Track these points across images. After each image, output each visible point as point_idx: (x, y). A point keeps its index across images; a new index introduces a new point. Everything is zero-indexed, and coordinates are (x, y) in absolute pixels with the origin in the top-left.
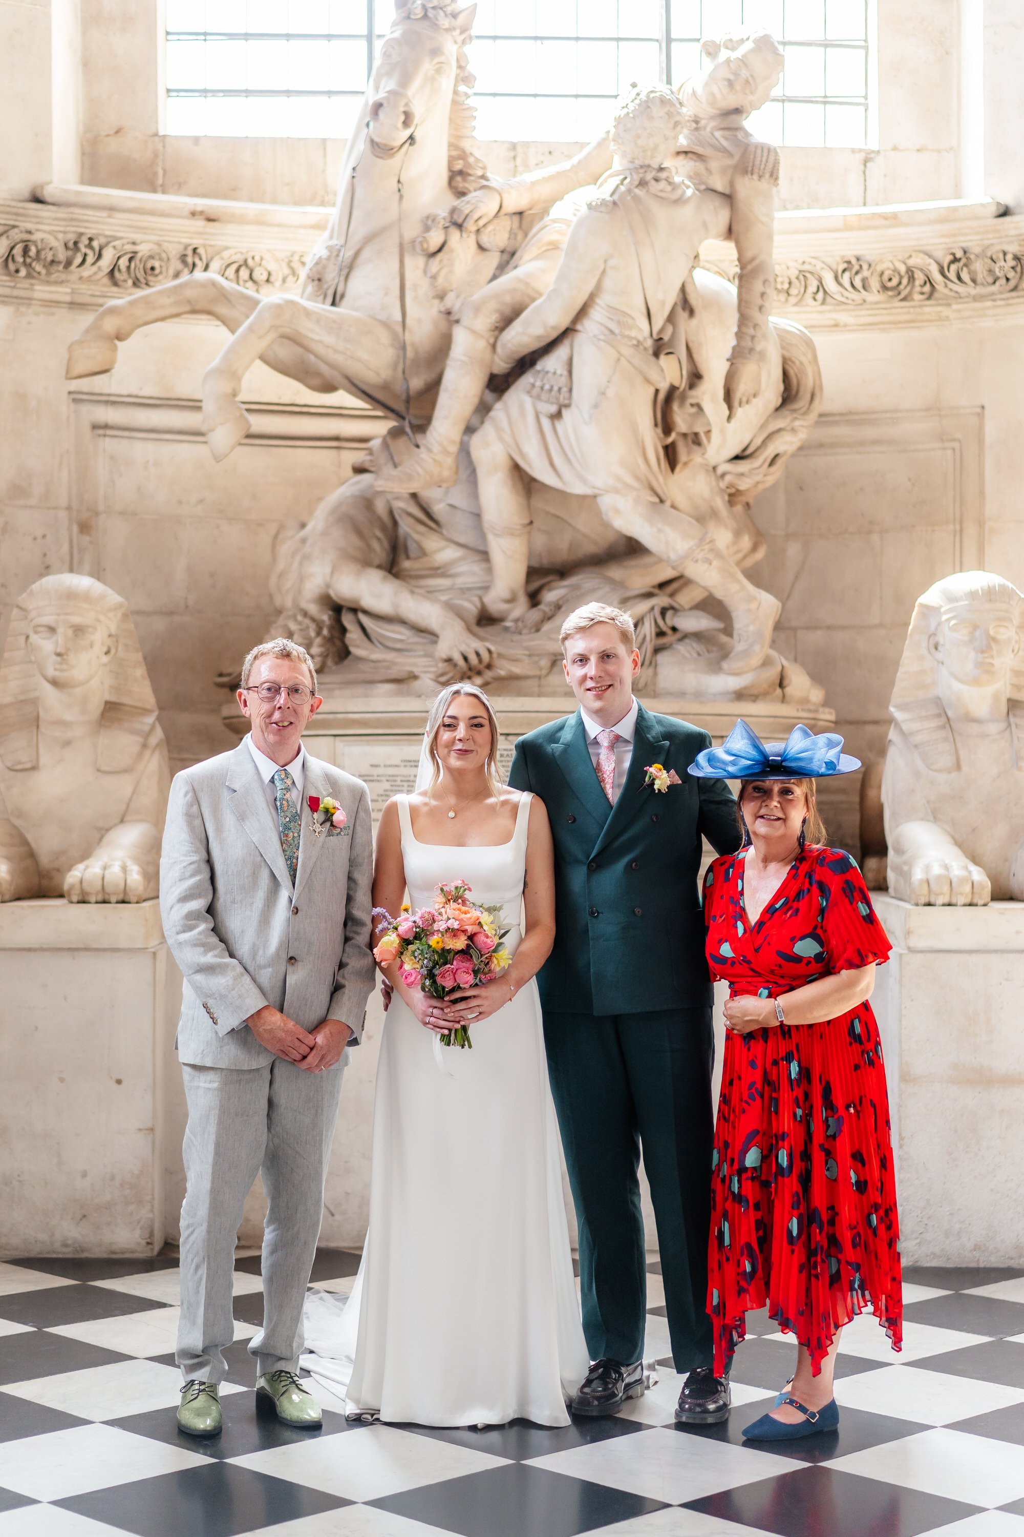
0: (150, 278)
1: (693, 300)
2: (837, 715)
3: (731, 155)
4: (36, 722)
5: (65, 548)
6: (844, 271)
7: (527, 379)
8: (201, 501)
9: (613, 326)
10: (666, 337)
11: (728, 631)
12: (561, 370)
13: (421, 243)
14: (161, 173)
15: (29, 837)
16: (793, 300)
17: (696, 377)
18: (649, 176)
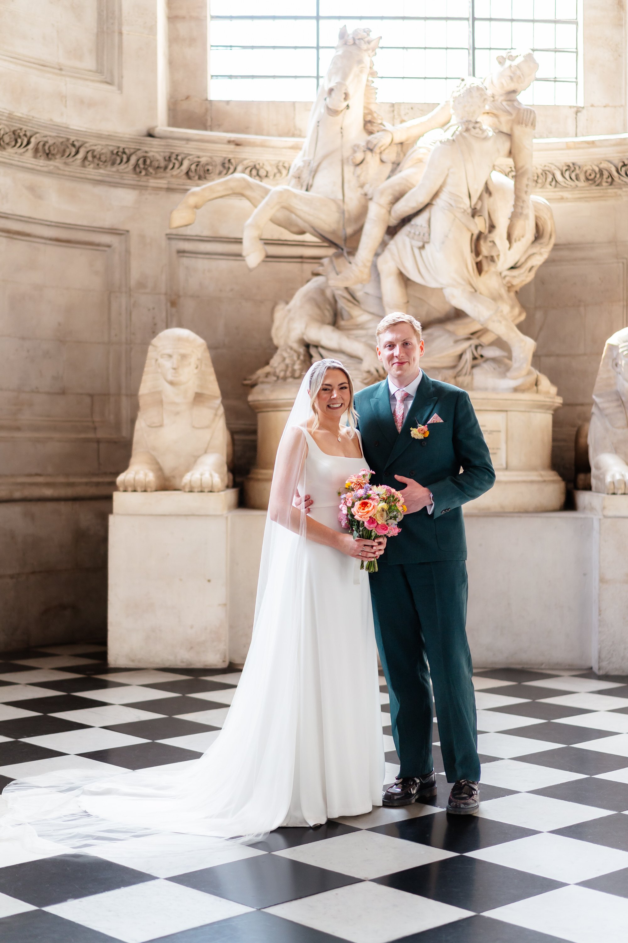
0: (207, 175)
1: (491, 188)
2: (564, 400)
3: (510, 114)
4: (161, 403)
5: (164, 314)
6: (566, 170)
7: (406, 229)
8: (232, 290)
9: (452, 202)
10: (478, 207)
11: (510, 358)
12: (425, 224)
13: (352, 159)
14: (209, 119)
15: (160, 460)
16: (539, 185)
17: (492, 227)
18: (471, 126)
